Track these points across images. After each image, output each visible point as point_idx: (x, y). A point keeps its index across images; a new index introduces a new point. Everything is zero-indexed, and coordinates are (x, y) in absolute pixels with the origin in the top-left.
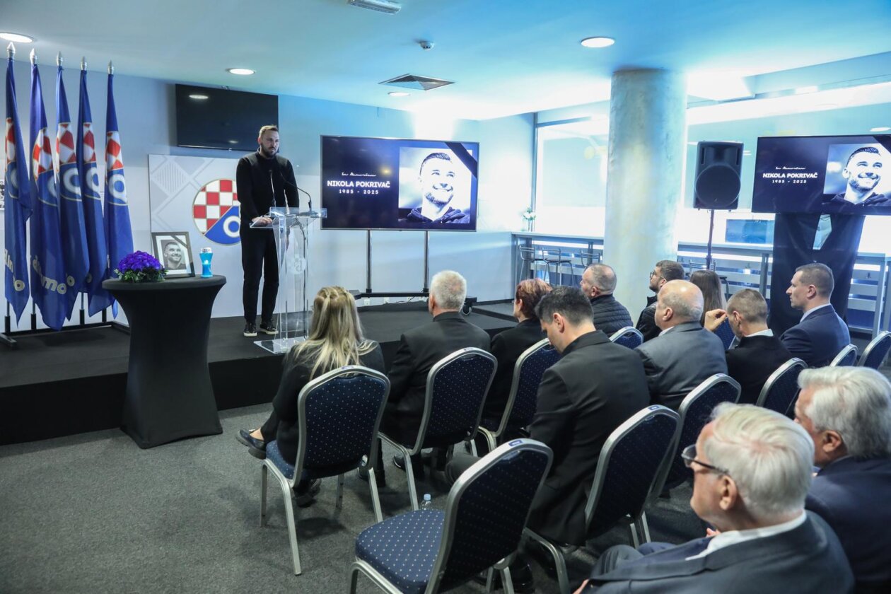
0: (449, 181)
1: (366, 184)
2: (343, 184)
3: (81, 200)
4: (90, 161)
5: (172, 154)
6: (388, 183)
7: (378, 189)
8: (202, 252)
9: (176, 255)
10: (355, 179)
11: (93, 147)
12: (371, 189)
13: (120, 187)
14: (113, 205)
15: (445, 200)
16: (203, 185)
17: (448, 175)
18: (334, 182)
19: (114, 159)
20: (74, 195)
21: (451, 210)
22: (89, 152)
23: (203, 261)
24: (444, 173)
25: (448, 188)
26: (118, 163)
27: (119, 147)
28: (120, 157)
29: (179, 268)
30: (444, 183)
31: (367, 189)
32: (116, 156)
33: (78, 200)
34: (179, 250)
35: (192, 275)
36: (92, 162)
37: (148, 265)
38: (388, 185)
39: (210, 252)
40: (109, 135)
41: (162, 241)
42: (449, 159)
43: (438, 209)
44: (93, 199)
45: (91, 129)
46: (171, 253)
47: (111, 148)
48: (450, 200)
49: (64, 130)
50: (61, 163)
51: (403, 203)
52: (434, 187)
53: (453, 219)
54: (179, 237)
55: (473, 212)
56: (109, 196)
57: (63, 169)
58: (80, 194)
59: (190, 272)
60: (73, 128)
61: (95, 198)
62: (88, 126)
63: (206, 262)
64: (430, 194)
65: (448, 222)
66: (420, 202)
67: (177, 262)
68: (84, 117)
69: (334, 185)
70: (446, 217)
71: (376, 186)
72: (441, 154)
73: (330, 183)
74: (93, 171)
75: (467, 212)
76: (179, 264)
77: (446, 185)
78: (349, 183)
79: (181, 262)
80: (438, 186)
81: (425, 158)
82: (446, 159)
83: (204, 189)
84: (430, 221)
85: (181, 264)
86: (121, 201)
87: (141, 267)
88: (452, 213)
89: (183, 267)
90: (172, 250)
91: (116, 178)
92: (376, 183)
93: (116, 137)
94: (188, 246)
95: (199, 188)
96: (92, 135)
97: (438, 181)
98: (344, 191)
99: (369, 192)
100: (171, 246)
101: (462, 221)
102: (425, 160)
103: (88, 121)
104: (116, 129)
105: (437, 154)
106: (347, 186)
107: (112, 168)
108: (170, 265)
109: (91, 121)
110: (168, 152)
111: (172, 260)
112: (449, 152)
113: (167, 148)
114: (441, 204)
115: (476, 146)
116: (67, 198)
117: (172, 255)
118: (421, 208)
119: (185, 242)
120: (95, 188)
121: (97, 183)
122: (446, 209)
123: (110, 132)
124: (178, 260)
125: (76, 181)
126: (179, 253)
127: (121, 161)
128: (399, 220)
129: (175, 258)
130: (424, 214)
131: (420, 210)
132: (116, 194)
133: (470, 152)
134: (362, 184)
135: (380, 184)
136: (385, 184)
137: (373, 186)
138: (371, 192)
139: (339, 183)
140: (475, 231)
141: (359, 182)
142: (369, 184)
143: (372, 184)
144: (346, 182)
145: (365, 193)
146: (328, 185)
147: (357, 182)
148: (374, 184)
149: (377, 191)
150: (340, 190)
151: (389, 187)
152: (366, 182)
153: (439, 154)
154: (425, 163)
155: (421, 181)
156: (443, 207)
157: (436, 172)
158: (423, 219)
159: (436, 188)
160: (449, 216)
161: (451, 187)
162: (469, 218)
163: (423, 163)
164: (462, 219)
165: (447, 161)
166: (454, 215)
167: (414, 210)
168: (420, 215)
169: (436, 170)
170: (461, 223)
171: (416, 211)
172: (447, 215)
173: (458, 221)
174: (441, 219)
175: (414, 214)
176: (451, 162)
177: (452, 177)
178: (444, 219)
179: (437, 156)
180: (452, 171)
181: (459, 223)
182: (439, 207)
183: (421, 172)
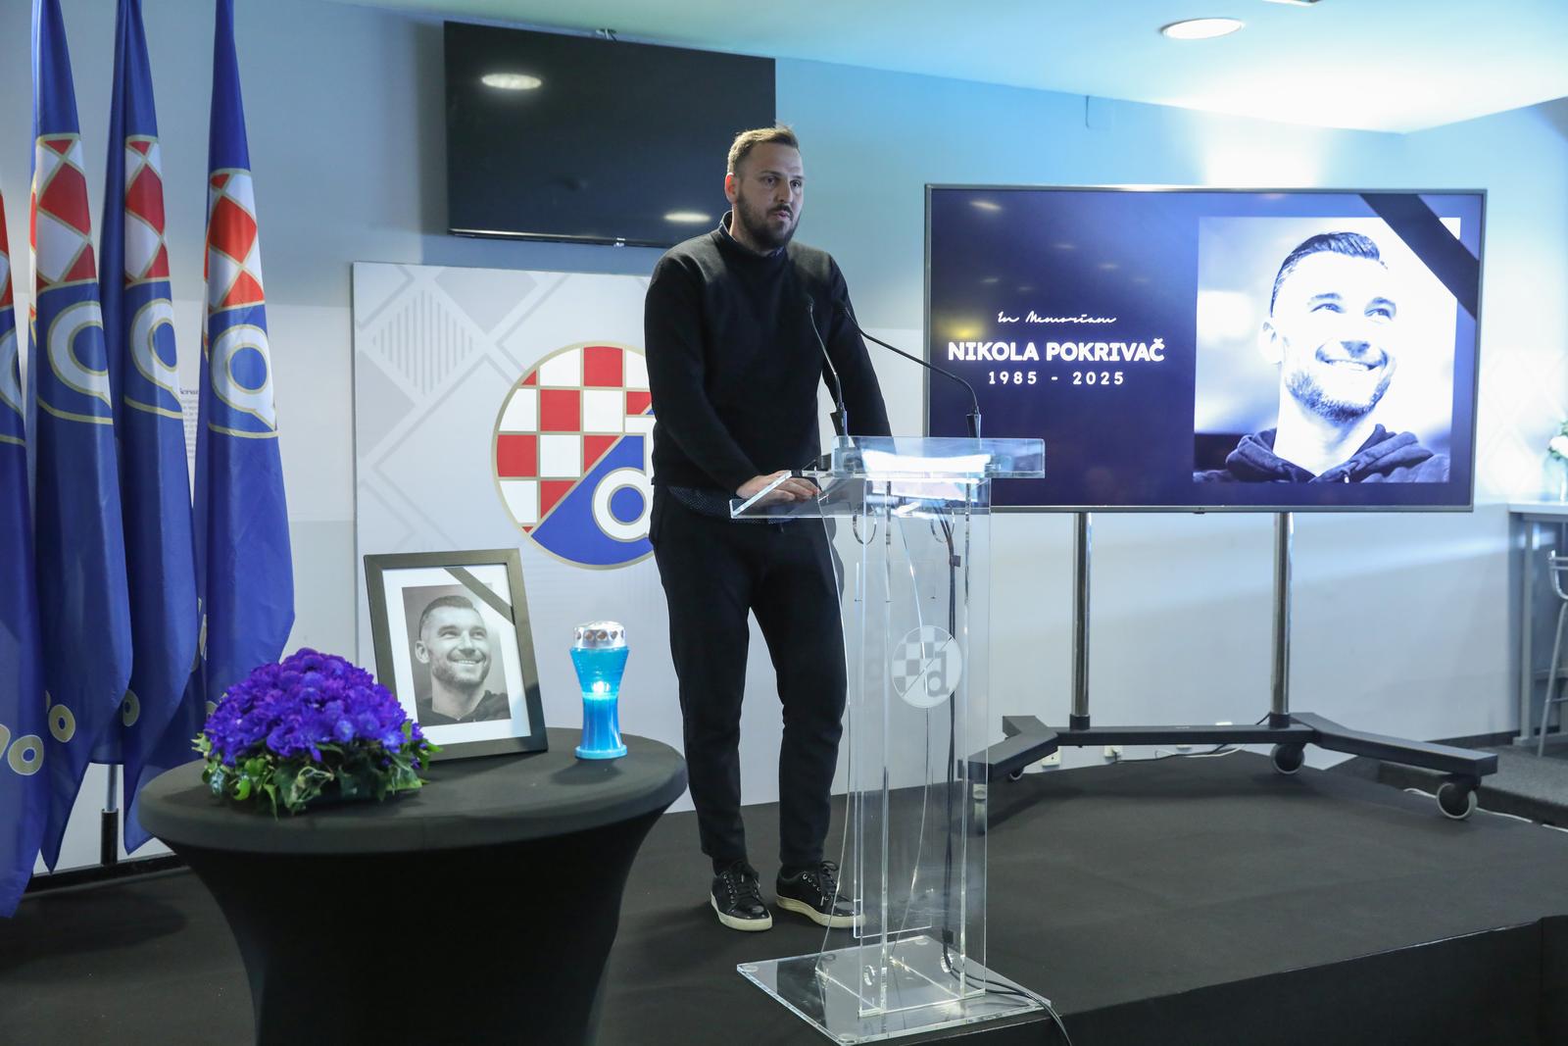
0: (1379, 335)
1: (1081, 351)
2: (1001, 351)
3: (109, 421)
4: (149, 275)
5: (428, 261)
6: (1159, 344)
7: (1122, 365)
8: (580, 645)
9: (469, 653)
10: (1041, 335)
11: (159, 225)
12: (1099, 367)
13: (253, 372)
14: (225, 438)
15: (1360, 400)
16: (527, 366)
17: (1369, 313)
18: (971, 345)
19: (232, 269)
20: (83, 402)
21: (1380, 435)
22: (143, 241)
23: (586, 682)
24: (1355, 302)
25: (1372, 355)
26: (245, 281)
27: (251, 226)
28: (253, 263)
29: (483, 714)
30: (1357, 338)
31: (1085, 366)
32: (241, 259)
33: (98, 420)
34: (478, 632)
35: (536, 745)
36: (154, 280)
37: (347, 728)
38: (1158, 352)
39: (618, 644)
40: (217, 182)
41: (409, 593)
42: (1374, 254)
43: (1335, 433)
44: (153, 416)
45: (154, 159)
46: (448, 644)
47: (223, 229)
48: (1377, 398)
49: (55, 160)
50: (41, 283)
51: (1209, 414)
52: (1321, 357)
53: (1387, 470)
54: (479, 573)
55: (1461, 438)
56: (213, 406)
57: (49, 304)
58: (108, 398)
59: (526, 732)
60: (88, 154)
61: (160, 411)
62: (143, 148)
63: (600, 691)
64: (1307, 381)
65: (1370, 479)
66: (1273, 408)
67: (469, 688)
68: (131, 114)
69: (971, 357)
70: (1364, 460)
71: (1115, 358)
72: (1346, 235)
73: (956, 351)
74: (158, 312)
75: (1439, 441)
76: (480, 695)
77: (1364, 347)
78: (1020, 351)
79: (489, 686)
80: (1336, 351)
81: (1289, 253)
82: (1365, 254)
83: (531, 380)
84: (1305, 475)
85: (488, 695)
86: (254, 422)
87: (312, 741)
88: (1385, 445)
89: (497, 708)
90: (451, 631)
91: (239, 337)
92: (1115, 346)
93: (243, 190)
94: (515, 613)
95: (517, 375)
96: (157, 184)
97: (1333, 331)
98: (1004, 377)
99: (1091, 378)
100: (446, 615)
101: (1421, 475)
102: (1288, 261)
103: (146, 133)
104: (240, 160)
105: (1332, 237)
106: (1015, 358)
107: (226, 302)
108: (444, 700)
109: (154, 132)
110: (418, 256)
111: (448, 680)
113: (414, 241)
114: (1346, 416)
115: (1474, 202)
116: (58, 413)
117: (450, 657)
118: (1275, 431)
119: (502, 591)
120: (162, 375)
121: (170, 359)
122: (1363, 431)
123: (220, 172)
124: (475, 677)
125: (96, 352)
126: (480, 645)
127: (258, 277)
128: (1195, 474)
129: (463, 671)
130: (1284, 449)
131: (1269, 438)
132: (237, 397)
133: (1453, 225)
134: (1069, 352)
135: (1129, 347)
136: (1148, 350)
137: (1105, 359)
138: (1099, 379)
139: (990, 350)
140: (1471, 511)
141: (1056, 345)
142: (1092, 351)
143: (1102, 349)
144: (1013, 345)
145: (1077, 382)
146: (951, 358)
147: (1050, 345)
148: (1110, 350)
149: (1118, 375)
150: (992, 374)
151: (1161, 358)
152: (1081, 345)
153: (1341, 237)
154: (1290, 271)
155: (1274, 335)
156: (1353, 424)
157: (1328, 301)
158: (1280, 469)
159: (1327, 359)
160: (1373, 456)
161: (1383, 353)
162: (1447, 462)
163: (1280, 272)
164: (1419, 469)
165: (1370, 261)
166: (1393, 451)
167: (1250, 438)
168: (1270, 457)
169: (1327, 296)
170: (1417, 481)
171: (1255, 441)
172: (1367, 455)
173: (1407, 475)
174: (1346, 469)
175: (1247, 452)
176: (1383, 263)
177: (1384, 318)
178: (1357, 469)
179: (1333, 244)
180: (1384, 297)
181: (1410, 481)
182: (1336, 426)
183: (1273, 301)
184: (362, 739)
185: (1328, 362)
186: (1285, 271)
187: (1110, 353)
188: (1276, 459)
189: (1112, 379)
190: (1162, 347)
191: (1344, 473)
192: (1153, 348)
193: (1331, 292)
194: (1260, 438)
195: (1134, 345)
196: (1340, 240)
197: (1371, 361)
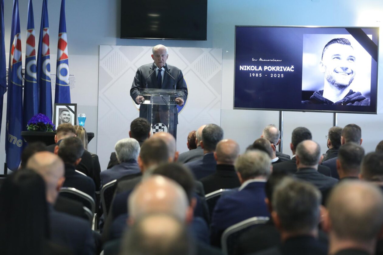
0: (351, 65)
1: (273, 69)
2: (253, 68)
3: (36, 82)
4: (46, 54)
5: (118, 44)
6: (292, 67)
7: (283, 72)
8: (79, 116)
9: (67, 118)
10: (263, 64)
11: (48, 45)
12: (277, 72)
13: (64, 72)
14: (58, 86)
15: (345, 83)
17: (348, 60)
18: (245, 66)
19: (62, 52)
20: (32, 79)
21: (351, 92)
22: (46, 48)
24: (344, 57)
25: (349, 71)
26: (64, 55)
27: (66, 44)
28: (66, 51)
30: (345, 66)
31: (274, 72)
32: (63, 50)
33: (34, 82)
34: (69, 115)
36: (47, 55)
37: (40, 121)
38: (292, 69)
39: (84, 116)
40: (60, 35)
41: (60, 109)
42: (349, 44)
43: (339, 91)
44: (45, 81)
45: (48, 32)
46: (64, 116)
47: (61, 44)
48: (350, 83)
49: (30, 34)
50: (26, 57)
51: (306, 86)
52: (335, 71)
53: (353, 102)
54: (70, 107)
55: (373, 94)
56: (58, 80)
57: (28, 60)
58: (36, 78)
60: (36, 33)
61: (47, 80)
62: (46, 30)
64: (331, 77)
65: (348, 104)
66: (323, 84)
68: (44, 24)
69: (245, 69)
70: (347, 99)
71: (281, 70)
72: (342, 39)
73: (241, 68)
74: (47, 61)
75: (368, 95)
77: (347, 69)
78: (258, 68)
80: (339, 70)
81: (326, 44)
82: (347, 44)
84: (331, 103)
86: (64, 83)
88: (353, 95)
90: (65, 115)
91: (62, 66)
92: (281, 67)
93: (65, 37)
94: (75, 113)
96: (49, 37)
97: (338, 64)
98: (254, 75)
99: (275, 76)
100: (65, 112)
101: (363, 104)
102: (326, 46)
104: (65, 31)
105: (338, 39)
106: (256, 70)
107: (60, 59)
109: (48, 27)
110: (115, 43)
111: (64, 121)
112: (349, 37)
114: (342, 87)
116: (27, 81)
117: (64, 118)
118: (323, 91)
119: (74, 110)
120: (48, 74)
122: (346, 91)
123: (60, 33)
124: (67, 121)
125: (35, 69)
126: (69, 117)
127: (67, 54)
128: (302, 101)
129: (66, 120)
130: (326, 96)
131: (321, 92)
132: (61, 78)
133: (370, 36)
134: (270, 68)
135: (285, 68)
136: (290, 68)
137: (279, 70)
138: (277, 76)
139: (250, 68)
140: (376, 114)
141: (266, 67)
142: (276, 68)
143: (278, 68)
144: (256, 67)
145: (272, 76)
146: (240, 69)
147: (265, 67)
148: (280, 68)
149: (282, 75)
150: (250, 74)
151: (293, 71)
152: (273, 67)
153: (340, 39)
154: (327, 48)
155: (323, 65)
156: (344, 89)
157: (337, 56)
158: (325, 101)
159: (337, 72)
160: (349, 98)
161: (352, 70)
162: (369, 100)
163: (324, 49)
164: (362, 102)
165: (348, 46)
166: (355, 97)
167: (316, 92)
168: (322, 97)
169: (337, 55)
170: (361, 105)
171: (318, 93)
172: (348, 98)
173: (359, 104)
174: (342, 101)
175: (316, 96)
176: (352, 47)
177: (352, 61)
178: (345, 101)
179: (338, 41)
180: (352, 55)
181: (359, 105)
182: (339, 90)
183: (322, 56)
184: (42, 123)
185: (337, 73)
186: (325, 48)
187: (280, 69)
188: (324, 98)
189: (280, 76)
190: (293, 68)
191: (341, 102)
192: (291, 68)
193: (338, 54)
194: (319, 92)
195: (286, 67)
196: (340, 40)
197: (349, 73)
